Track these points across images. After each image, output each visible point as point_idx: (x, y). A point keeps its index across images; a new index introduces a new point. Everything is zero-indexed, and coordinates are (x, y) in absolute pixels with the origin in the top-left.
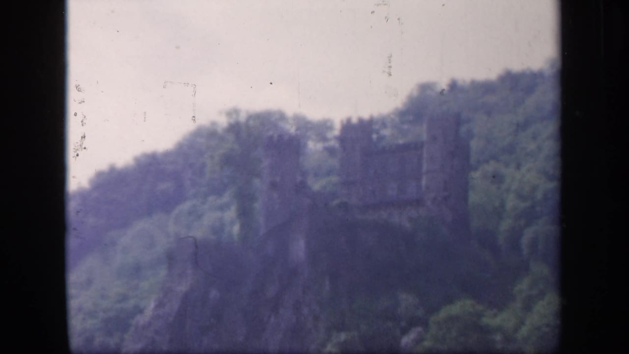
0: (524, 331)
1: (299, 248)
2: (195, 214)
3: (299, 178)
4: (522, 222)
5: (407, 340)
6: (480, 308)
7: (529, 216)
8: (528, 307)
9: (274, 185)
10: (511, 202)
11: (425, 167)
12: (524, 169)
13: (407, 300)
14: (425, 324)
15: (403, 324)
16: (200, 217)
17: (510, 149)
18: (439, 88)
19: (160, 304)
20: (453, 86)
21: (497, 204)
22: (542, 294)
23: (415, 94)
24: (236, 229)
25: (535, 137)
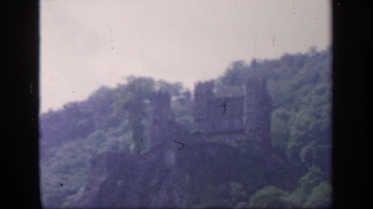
1: (171, 157)
2: (101, 139)
3: (170, 117)
4: (301, 143)
6: (280, 191)
7: (304, 140)
8: (308, 190)
9: (156, 121)
10: (293, 131)
11: (245, 110)
12: (301, 112)
13: (235, 187)
14: (246, 200)
15: (234, 200)
17: (291, 100)
19: (88, 189)
20: (254, 63)
21: (285, 133)
22: (317, 183)
23: (231, 68)
24: (132, 147)
25: (306, 93)
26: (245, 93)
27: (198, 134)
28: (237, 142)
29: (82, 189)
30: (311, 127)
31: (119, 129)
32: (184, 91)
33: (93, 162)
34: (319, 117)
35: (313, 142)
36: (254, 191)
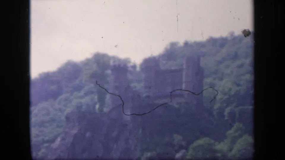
0: (234, 152)
2: (68, 100)
4: (225, 105)
5: (178, 156)
6: (212, 141)
7: (228, 102)
8: (234, 141)
10: (219, 96)
11: (184, 80)
12: (224, 81)
13: (177, 138)
14: (187, 149)
15: (176, 148)
16: (71, 102)
17: (216, 72)
18: (179, 45)
19: (63, 139)
20: (186, 44)
21: (212, 97)
22: (241, 136)
23: (169, 47)
24: (97, 106)
25: (228, 67)
26: (184, 66)
27: (148, 97)
28: (178, 103)
29: (59, 139)
30: (232, 93)
31: (82, 93)
32: (131, 64)
33: (68, 118)
34: (238, 85)
35: (234, 104)
36: (193, 142)
